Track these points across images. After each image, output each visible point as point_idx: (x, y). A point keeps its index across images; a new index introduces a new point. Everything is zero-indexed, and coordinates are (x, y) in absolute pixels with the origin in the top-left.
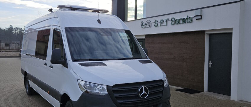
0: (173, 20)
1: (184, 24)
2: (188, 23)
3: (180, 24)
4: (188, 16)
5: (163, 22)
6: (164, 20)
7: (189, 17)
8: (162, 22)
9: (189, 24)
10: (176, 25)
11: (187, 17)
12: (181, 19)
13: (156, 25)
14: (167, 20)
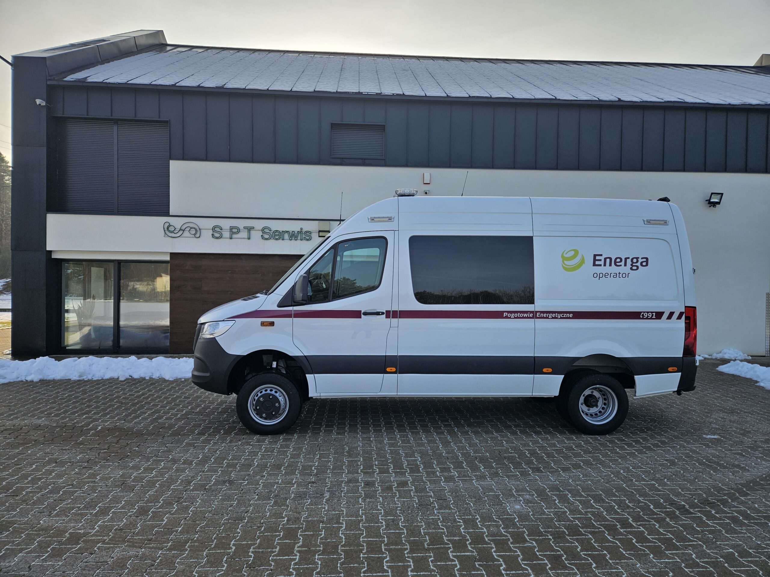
0: (267, 231)
2: (301, 240)
4: (302, 229)
5: (239, 231)
6: (241, 227)
7: (304, 230)
8: (234, 230)
11: (299, 230)
13: (217, 235)
14: (249, 229)
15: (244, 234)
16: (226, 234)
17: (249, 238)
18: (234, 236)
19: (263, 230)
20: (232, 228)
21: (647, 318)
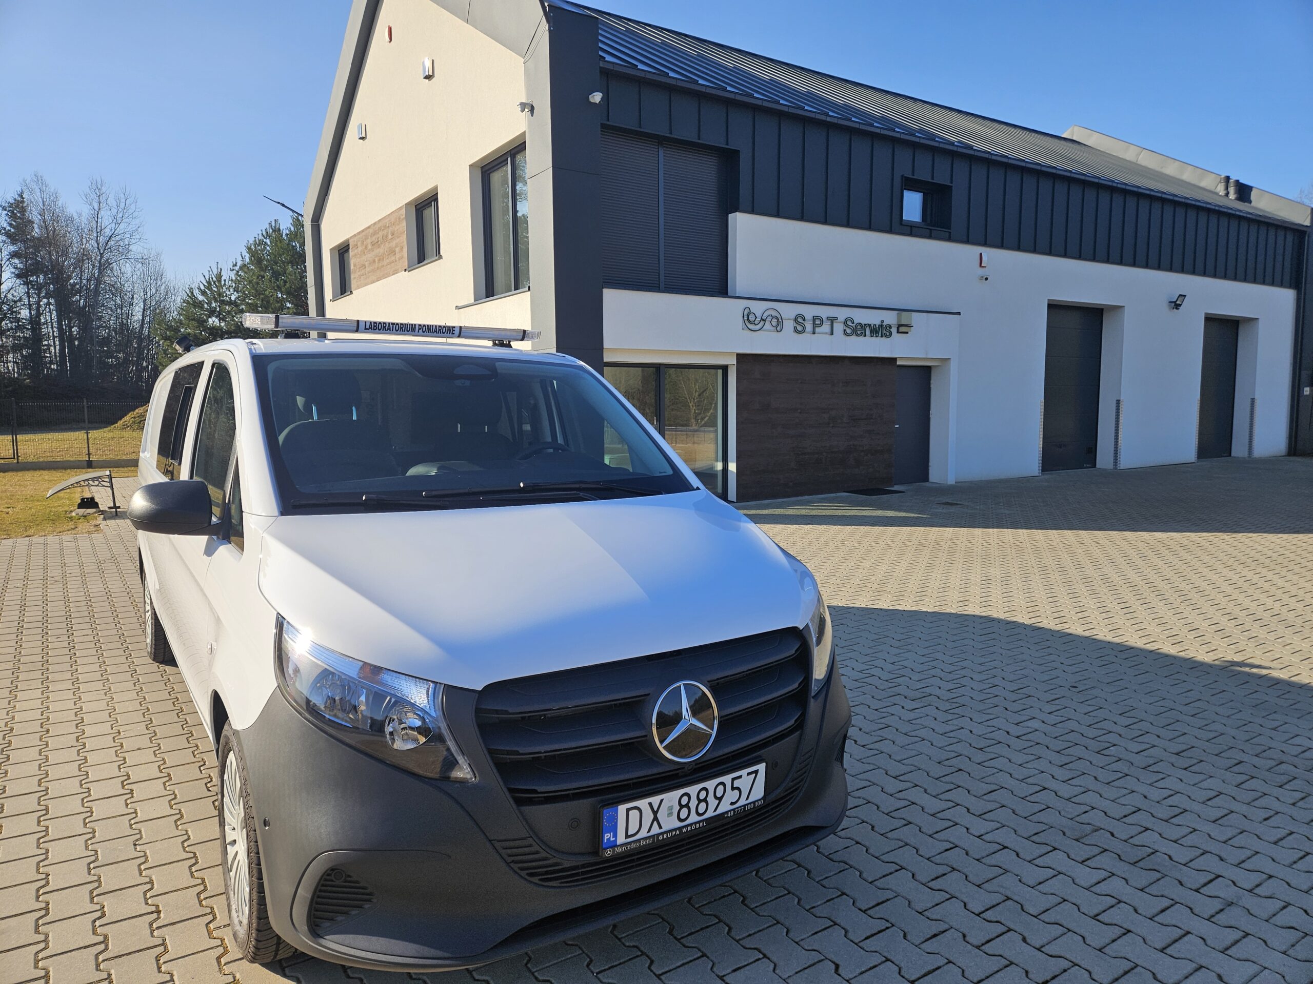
0: (849, 323)
1: (874, 339)
2: (882, 336)
3: (865, 336)
4: (882, 321)
5: (821, 324)
6: (824, 319)
7: (885, 324)
8: (817, 322)
9: (884, 339)
10: (854, 338)
11: (880, 323)
12: (869, 325)
13: (799, 328)
14: (832, 320)
15: (826, 327)
16: (809, 327)
17: (832, 333)
18: (817, 330)
19: (845, 323)
20: (814, 319)
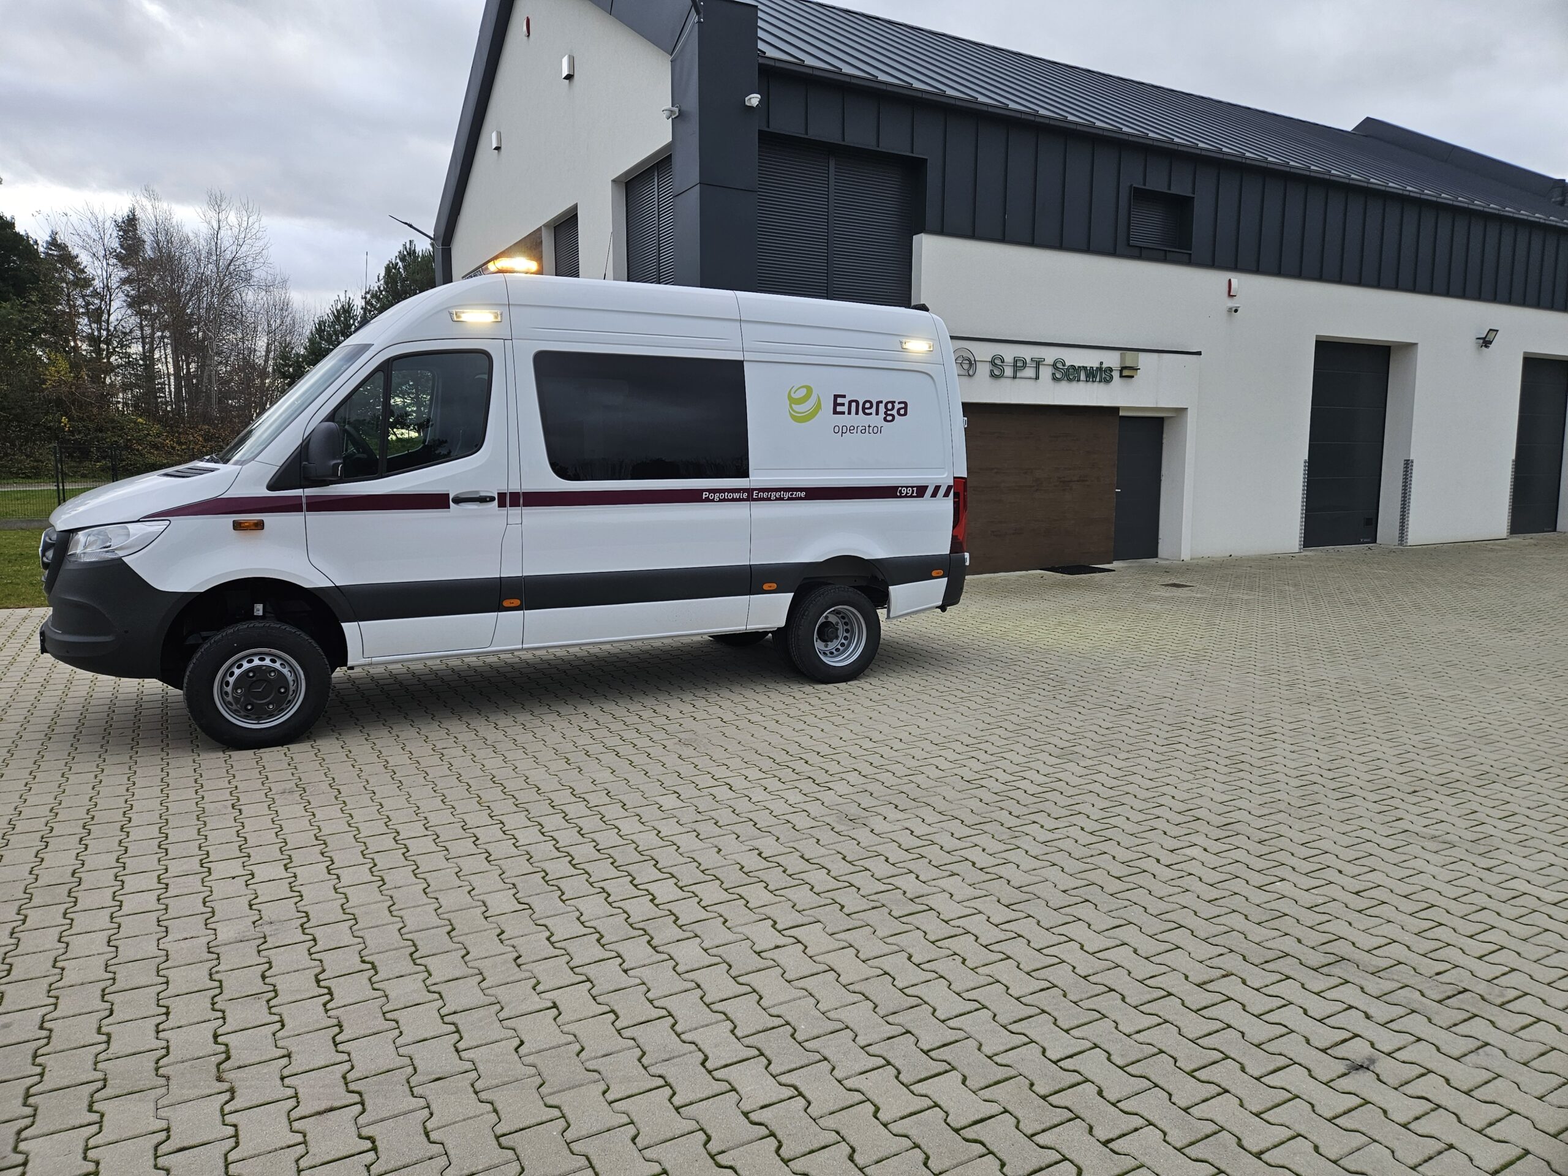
21: (906, 496)
